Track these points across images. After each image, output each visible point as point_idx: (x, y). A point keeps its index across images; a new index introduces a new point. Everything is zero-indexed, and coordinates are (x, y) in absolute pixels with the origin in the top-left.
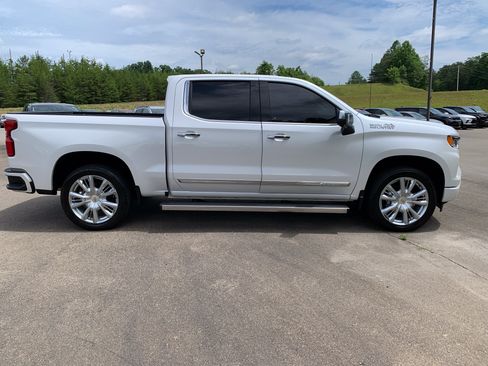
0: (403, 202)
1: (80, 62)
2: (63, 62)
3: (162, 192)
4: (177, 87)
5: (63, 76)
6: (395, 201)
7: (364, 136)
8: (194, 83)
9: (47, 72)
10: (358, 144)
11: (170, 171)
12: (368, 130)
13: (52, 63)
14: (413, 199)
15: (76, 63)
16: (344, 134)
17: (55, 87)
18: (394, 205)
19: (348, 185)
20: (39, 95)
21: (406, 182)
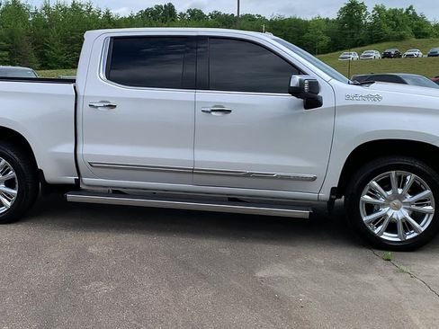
0: (397, 208)
1: (69, 6)
2: (46, 8)
3: (71, 179)
4: (95, 45)
5: (46, 27)
6: (383, 205)
7: (335, 111)
8: (114, 39)
9: (25, 22)
10: (328, 123)
11: (80, 152)
12: (341, 102)
13: (32, 10)
14: (410, 203)
15: (65, 9)
16: (306, 108)
17: (35, 44)
18: (384, 210)
19: (314, 179)
20: (12, 55)
21: (399, 178)
